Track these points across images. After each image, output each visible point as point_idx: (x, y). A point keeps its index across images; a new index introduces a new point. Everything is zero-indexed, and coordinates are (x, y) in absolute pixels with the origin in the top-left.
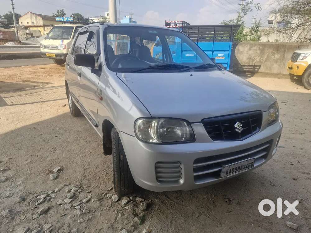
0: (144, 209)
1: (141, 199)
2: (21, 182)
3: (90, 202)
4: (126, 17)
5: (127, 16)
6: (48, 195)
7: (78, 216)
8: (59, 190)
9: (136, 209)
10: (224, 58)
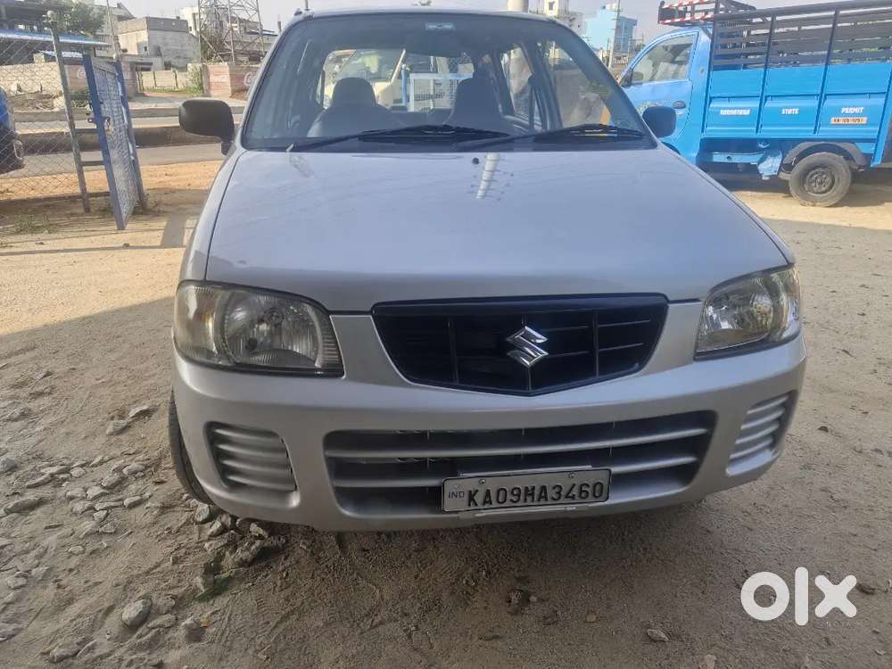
0: (241, 559)
1: (261, 531)
2: (42, 427)
3: (137, 510)
4: (604, 7)
5: (608, 7)
6: (67, 470)
7: (81, 536)
8: (101, 463)
9: (227, 553)
10: (864, 122)
